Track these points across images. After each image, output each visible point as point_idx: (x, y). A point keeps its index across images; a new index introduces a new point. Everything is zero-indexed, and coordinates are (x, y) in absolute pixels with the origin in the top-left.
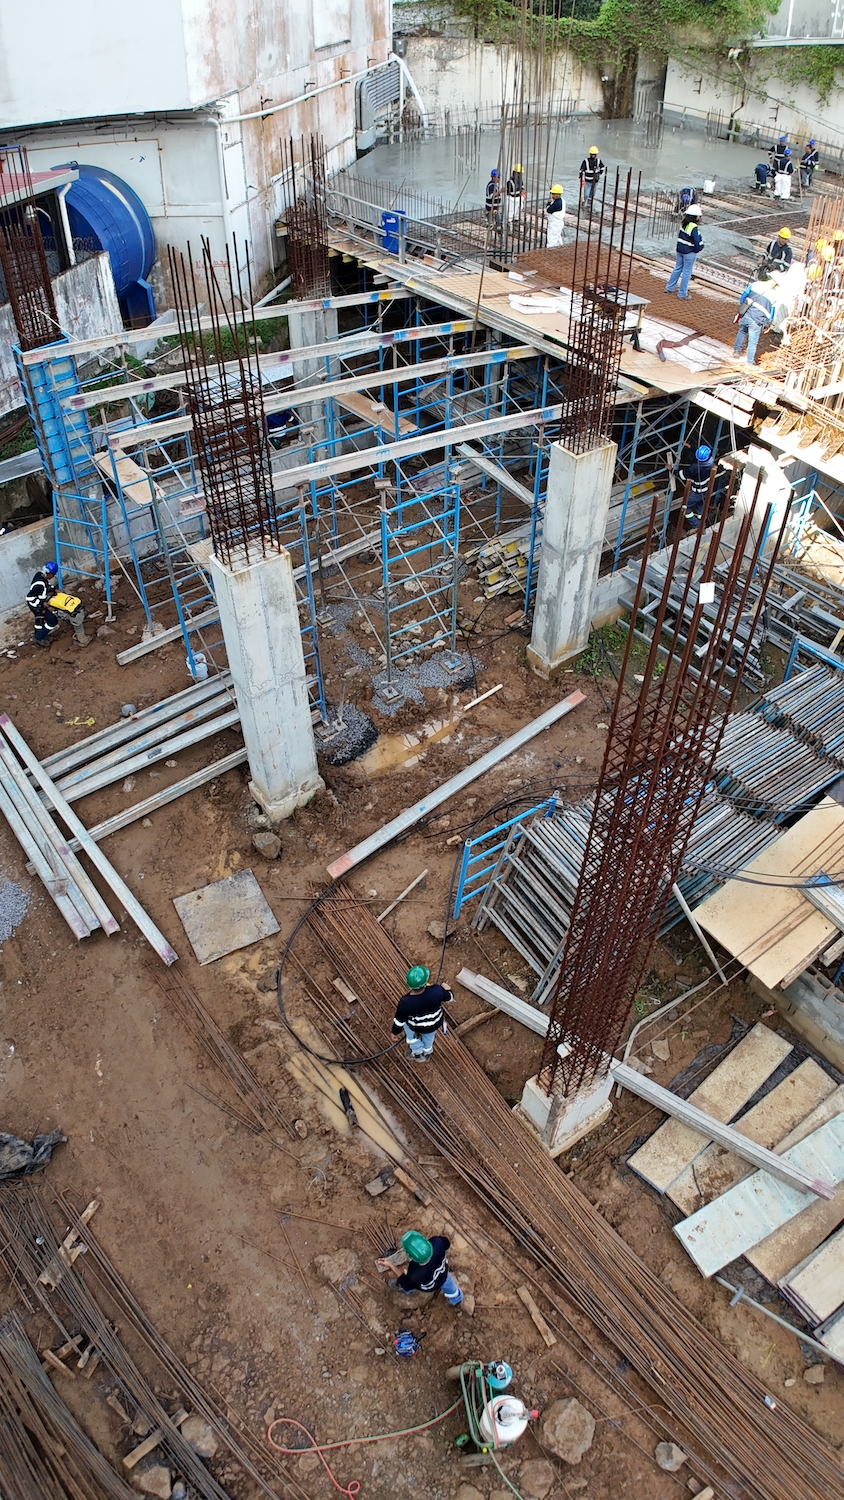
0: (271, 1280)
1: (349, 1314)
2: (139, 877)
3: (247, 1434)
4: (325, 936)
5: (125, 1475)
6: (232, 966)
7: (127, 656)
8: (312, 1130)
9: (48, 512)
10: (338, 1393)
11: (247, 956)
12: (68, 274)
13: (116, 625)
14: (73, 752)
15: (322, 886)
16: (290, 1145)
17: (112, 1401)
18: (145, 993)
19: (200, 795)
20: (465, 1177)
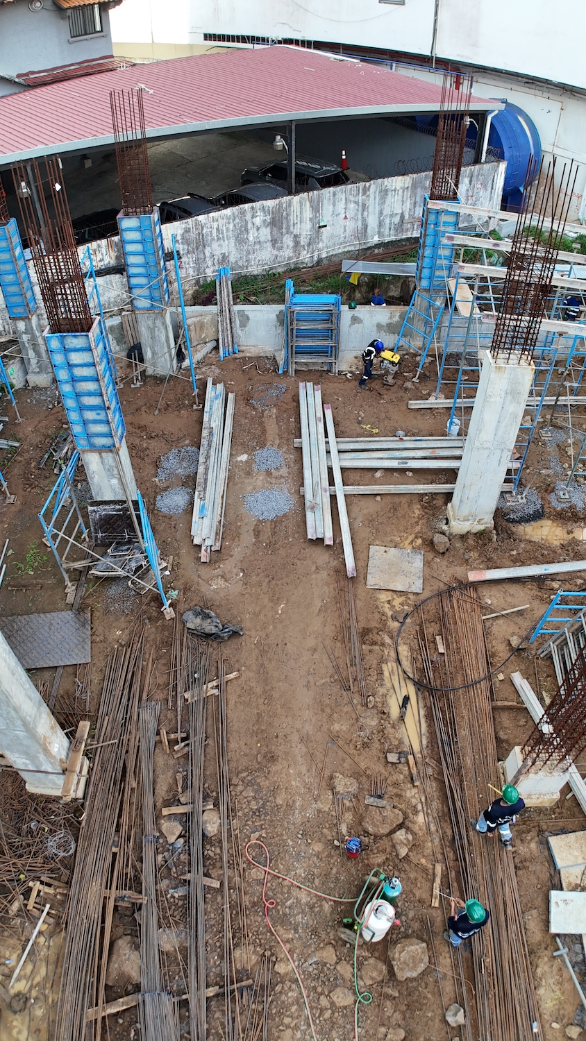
0: (304, 769)
1: (334, 813)
2: (358, 524)
3: (236, 838)
4: (446, 610)
5: (157, 817)
6: (383, 597)
7: (415, 404)
8: (377, 707)
9: (407, 303)
10: (299, 849)
11: (395, 597)
12: (477, 167)
13: (418, 385)
14: (357, 442)
15: (461, 583)
16: (359, 707)
17: (179, 776)
18: (328, 584)
19: (416, 499)
20: (447, 784)
